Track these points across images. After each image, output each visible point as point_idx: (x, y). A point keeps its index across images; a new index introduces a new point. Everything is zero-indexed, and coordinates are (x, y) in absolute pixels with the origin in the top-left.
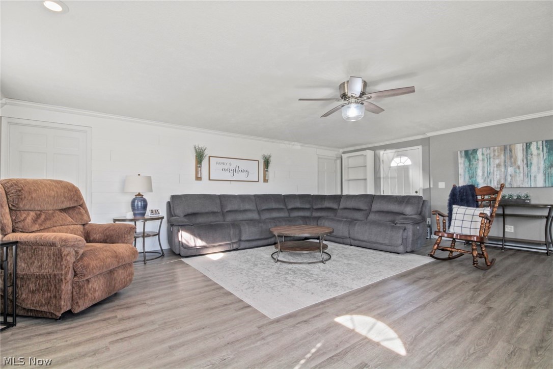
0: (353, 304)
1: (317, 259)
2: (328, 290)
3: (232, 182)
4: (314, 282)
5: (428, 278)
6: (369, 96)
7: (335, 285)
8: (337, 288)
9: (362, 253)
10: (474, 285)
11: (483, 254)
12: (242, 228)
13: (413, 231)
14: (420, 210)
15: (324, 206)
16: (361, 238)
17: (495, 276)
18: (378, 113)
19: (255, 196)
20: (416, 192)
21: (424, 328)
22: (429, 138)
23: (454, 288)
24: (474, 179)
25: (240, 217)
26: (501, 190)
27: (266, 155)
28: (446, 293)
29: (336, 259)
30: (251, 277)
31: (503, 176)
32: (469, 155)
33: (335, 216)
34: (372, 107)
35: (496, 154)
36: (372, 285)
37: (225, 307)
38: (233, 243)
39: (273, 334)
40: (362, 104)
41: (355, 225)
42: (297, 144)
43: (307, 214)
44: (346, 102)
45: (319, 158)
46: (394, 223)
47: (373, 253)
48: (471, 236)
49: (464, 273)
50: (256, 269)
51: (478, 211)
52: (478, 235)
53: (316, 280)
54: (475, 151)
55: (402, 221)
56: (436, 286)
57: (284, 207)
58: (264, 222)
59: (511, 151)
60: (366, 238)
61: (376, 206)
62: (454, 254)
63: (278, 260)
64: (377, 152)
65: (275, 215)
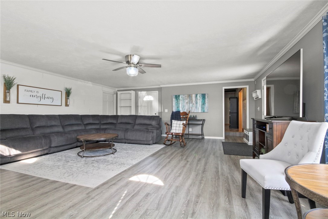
0: (135, 171)
1: (108, 153)
2: (121, 167)
3: (38, 105)
4: (111, 164)
5: (165, 154)
6: (141, 65)
7: (124, 164)
8: (125, 165)
9: (132, 146)
10: (181, 153)
11: (183, 141)
12: (52, 138)
13: (156, 133)
14: (158, 123)
15: (108, 122)
16: (131, 138)
17: (188, 149)
18: (143, 73)
19: (59, 115)
20: (155, 114)
21: (168, 173)
22: (161, 88)
23: (175, 156)
24: (179, 108)
25: (48, 131)
26: (189, 113)
27: (68, 88)
28: (172, 158)
29: (120, 151)
30: (68, 169)
31: (188, 108)
32: (177, 97)
33: (115, 127)
34: (141, 70)
35: (186, 98)
36: (142, 161)
37: (57, 190)
38: (44, 150)
39: (97, 195)
40: (137, 68)
41: (128, 132)
42: (90, 83)
43: (97, 127)
44: (129, 66)
45: (103, 93)
46: (147, 130)
47: (138, 146)
48: (179, 133)
49: (177, 149)
50: (69, 164)
51: (182, 122)
52: (182, 132)
53: (112, 163)
54: (179, 96)
55: (152, 128)
56: (168, 156)
57: (81, 123)
58: (69, 132)
59: (191, 97)
60: (134, 138)
61: (138, 121)
62: (173, 142)
63: (84, 157)
64: (137, 92)
65: (75, 128)
